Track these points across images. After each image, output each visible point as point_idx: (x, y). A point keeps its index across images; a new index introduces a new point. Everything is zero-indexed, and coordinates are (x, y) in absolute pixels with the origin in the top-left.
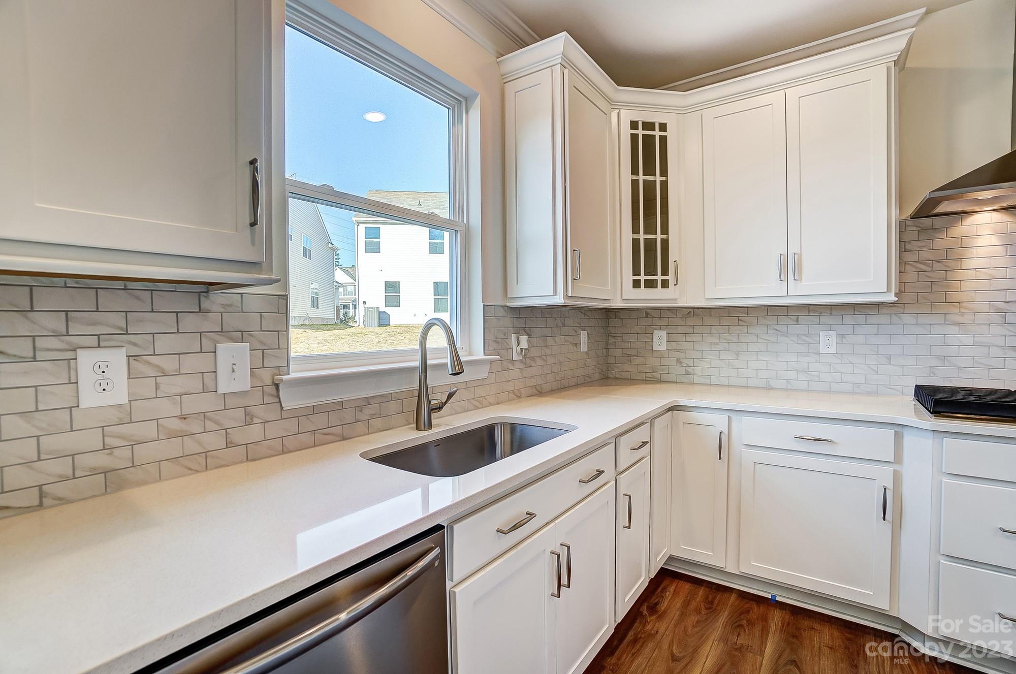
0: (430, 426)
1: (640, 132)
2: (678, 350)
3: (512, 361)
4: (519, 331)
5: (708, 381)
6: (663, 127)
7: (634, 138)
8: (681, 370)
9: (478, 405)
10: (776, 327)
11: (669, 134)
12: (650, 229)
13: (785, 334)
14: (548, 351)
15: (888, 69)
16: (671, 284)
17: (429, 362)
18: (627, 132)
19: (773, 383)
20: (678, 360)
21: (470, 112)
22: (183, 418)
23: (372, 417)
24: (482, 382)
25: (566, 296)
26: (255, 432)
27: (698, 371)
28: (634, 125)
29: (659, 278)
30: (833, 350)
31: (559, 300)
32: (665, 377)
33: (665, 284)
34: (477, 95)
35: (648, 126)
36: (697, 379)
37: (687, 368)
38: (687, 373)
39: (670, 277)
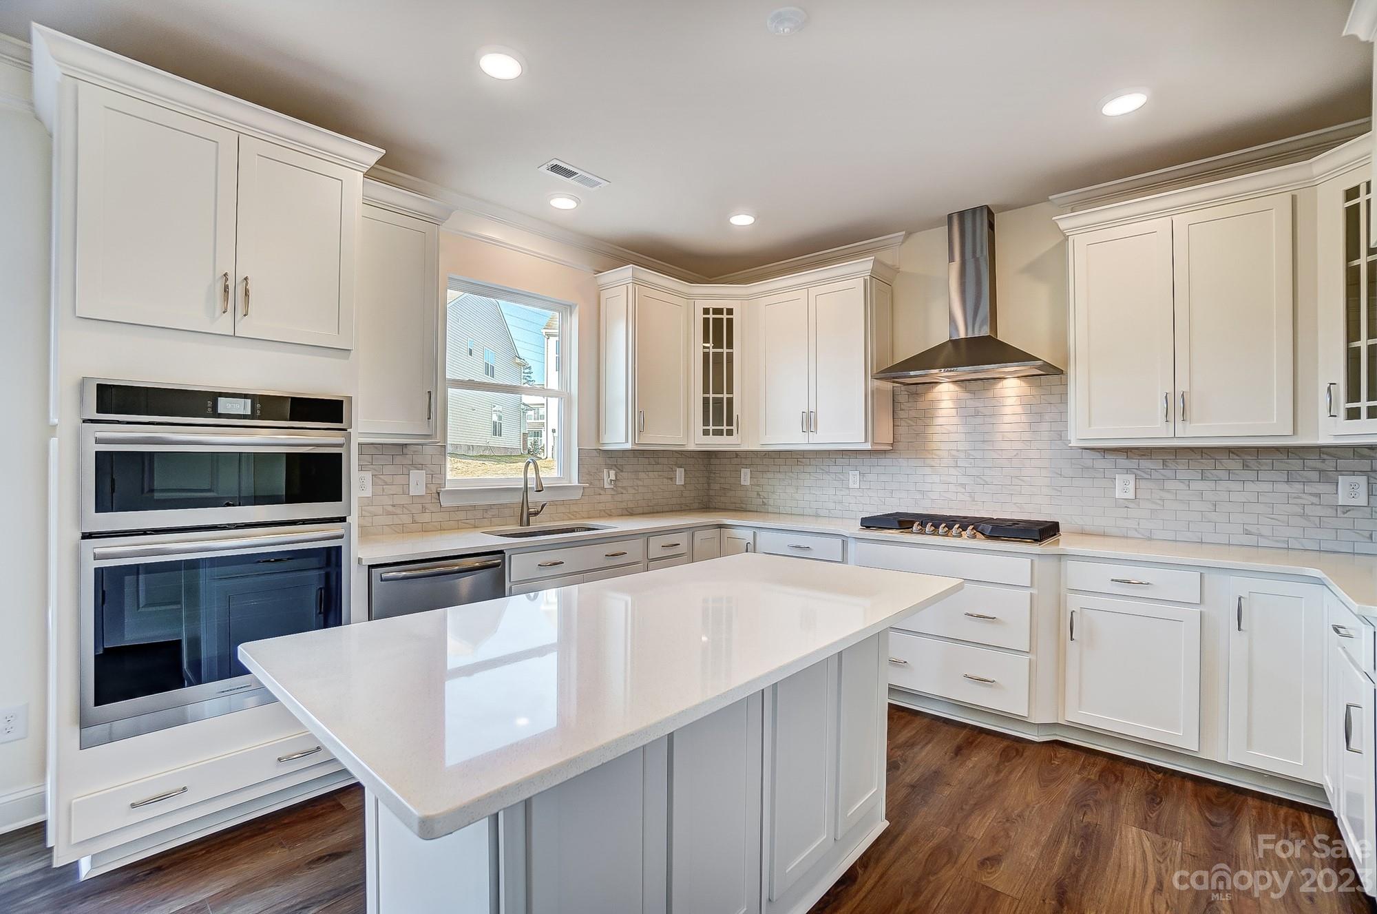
0: (528, 524)
1: (711, 316)
2: (758, 485)
3: (603, 489)
4: (610, 467)
5: (777, 511)
6: (730, 311)
7: (706, 321)
8: (759, 501)
9: (572, 517)
10: (822, 467)
11: (735, 317)
12: (718, 390)
13: (828, 473)
14: (640, 483)
15: (865, 281)
16: (735, 432)
17: (528, 486)
18: (700, 317)
19: (821, 512)
20: (758, 494)
21: (573, 315)
22: (393, 506)
23: (493, 516)
24: (575, 502)
25: (634, 443)
26: (426, 517)
27: (771, 502)
28: (706, 311)
29: (725, 428)
30: (857, 486)
31: (629, 446)
32: (749, 507)
33: (730, 433)
34: (576, 305)
35: (718, 311)
36: (770, 509)
37: (764, 500)
38: (764, 504)
39: (734, 428)
